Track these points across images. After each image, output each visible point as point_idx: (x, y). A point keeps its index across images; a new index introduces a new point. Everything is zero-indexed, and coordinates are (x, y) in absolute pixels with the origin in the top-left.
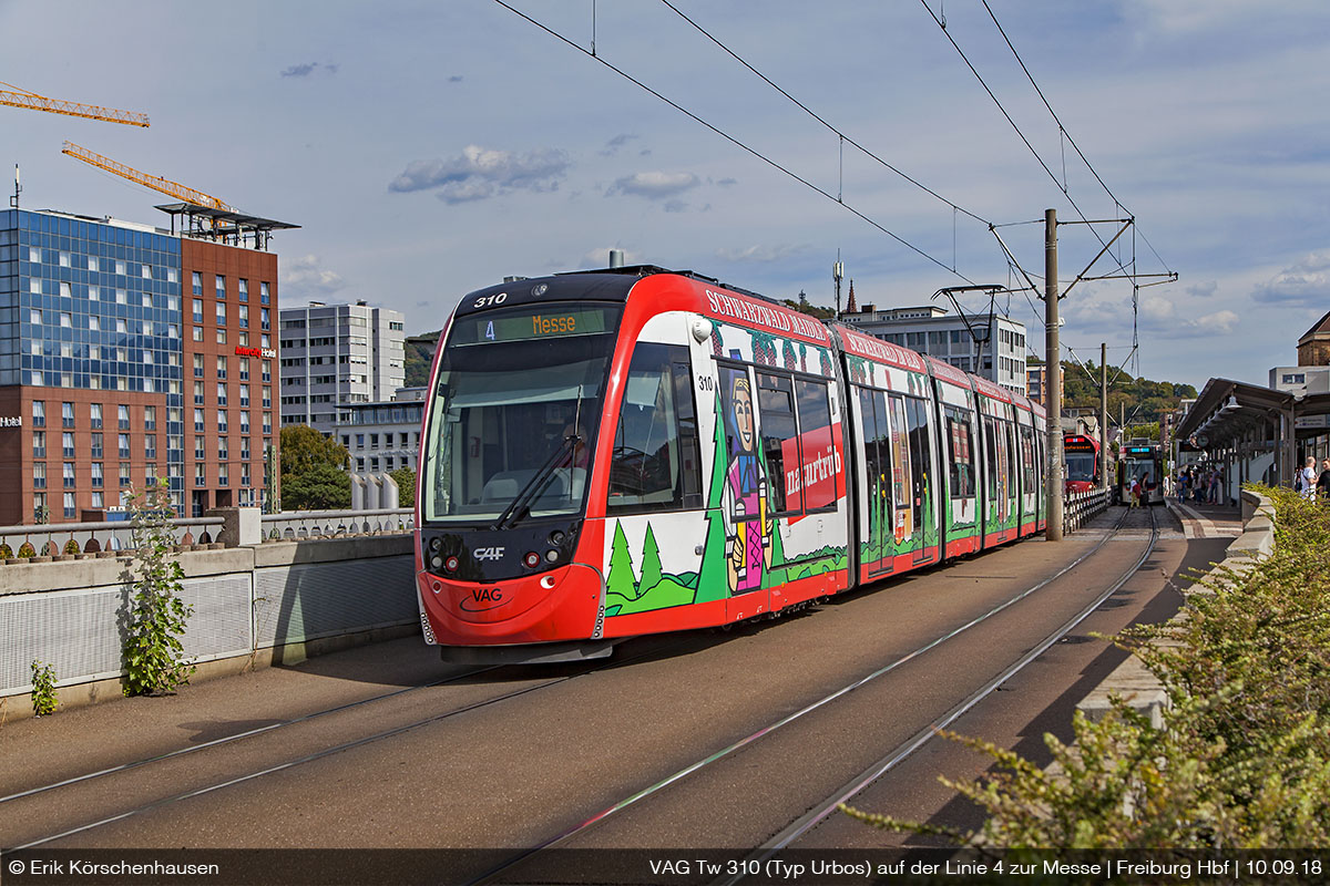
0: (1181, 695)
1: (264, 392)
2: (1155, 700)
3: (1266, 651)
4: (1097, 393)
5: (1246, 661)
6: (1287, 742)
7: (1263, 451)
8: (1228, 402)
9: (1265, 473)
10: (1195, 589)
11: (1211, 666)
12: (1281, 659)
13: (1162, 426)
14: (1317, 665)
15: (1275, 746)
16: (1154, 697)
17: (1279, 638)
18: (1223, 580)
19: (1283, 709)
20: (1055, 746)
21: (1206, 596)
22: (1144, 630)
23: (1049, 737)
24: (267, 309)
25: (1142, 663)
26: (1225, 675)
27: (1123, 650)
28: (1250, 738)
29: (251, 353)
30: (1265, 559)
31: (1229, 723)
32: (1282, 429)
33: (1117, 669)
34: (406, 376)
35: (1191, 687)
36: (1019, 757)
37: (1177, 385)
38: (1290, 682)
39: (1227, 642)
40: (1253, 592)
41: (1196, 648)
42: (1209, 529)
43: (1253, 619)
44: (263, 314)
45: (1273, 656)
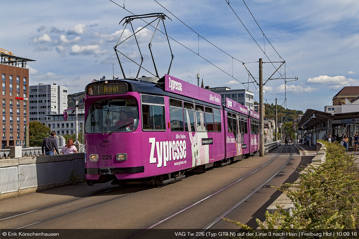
0: (298, 205)
1: (24, 111)
2: (290, 207)
3: (323, 191)
4: (274, 113)
5: (317, 195)
6: (330, 220)
7: (322, 130)
8: (312, 116)
9: (323, 137)
10: (303, 172)
11: (307, 196)
12: (328, 194)
13: (294, 123)
14: (339, 195)
15: (326, 221)
16: (290, 206)
17: (327, 187)
18: (311, 169)
19: (328, 209)
20: (259, 223)
21: (305, 174)
22: (287, 185)
23: (257, 220)
24: (25, 86)
25: (287, 195)
26: (311, 199)
27: (281, 191)
28: (319, 218)
29: (20, 99)
30: (323, 163)
31: (312, 213)
32: (328, 124)
33: (279, 197)
34: (68, 106)
35: (301, 202)
36: (248, 226)
37: (298, 111)
38: (330, 200)
39: (312, 189)
40: (319, 173)
41: (303, 191)
42: (307, 153)
43: (319, 181)
44: (24, 87)
45: (325, 193)
